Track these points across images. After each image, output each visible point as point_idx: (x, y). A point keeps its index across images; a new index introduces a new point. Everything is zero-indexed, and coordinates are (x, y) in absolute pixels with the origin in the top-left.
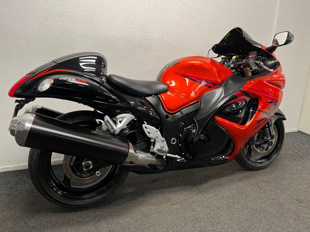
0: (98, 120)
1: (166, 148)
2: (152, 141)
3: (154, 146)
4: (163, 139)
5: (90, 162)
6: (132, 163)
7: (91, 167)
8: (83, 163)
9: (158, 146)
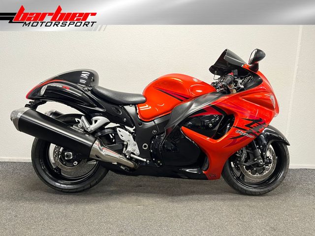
0: (76, 119)
1: (137, 152)
2: (125, 143)
3: (126, 148)
4: (135, 143)
5: (71, 153)
6: (98, 158)
7: (71, 158)
8: (66, 153)
9: (130, 149)
